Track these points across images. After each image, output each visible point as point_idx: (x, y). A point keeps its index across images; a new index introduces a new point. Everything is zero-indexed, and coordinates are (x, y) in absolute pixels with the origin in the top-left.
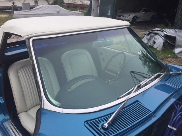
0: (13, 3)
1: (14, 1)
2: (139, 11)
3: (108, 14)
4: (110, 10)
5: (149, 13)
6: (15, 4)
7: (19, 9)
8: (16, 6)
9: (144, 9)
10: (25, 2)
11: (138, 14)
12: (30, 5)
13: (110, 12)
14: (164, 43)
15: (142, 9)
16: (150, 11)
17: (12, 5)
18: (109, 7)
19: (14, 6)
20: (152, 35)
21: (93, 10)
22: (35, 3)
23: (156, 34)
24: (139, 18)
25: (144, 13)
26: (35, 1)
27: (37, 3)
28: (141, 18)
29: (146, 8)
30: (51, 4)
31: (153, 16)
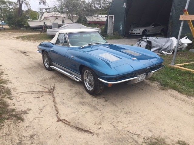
0: (44, 23)
1: (45, 21)
2: (149, 26)
3: (120, 29)
4: (122, 26)
5: (159, 27)
6: (46, 24)
7: (49, 27)
8: (46, 25)
9: (153, 23)
10: (55, 22)
11: (148, 28)
12: (59, 24)
13: (121, 27)
14: (146, 46)
15: (152, 24)
16: (159, 25)
17: (43, 24)
18: (121, 23)
19: (45, 25)
20: (141, 41)
21: (109, 26)
22: (62, 22)
23: (143, 40)
24: (149, 31)
25: (153, 27)
26: (62, 21)
27: (64, 22)
28: (150, 31)
29: (156, 23)
30: (75, 23)
31: (163, 29)
